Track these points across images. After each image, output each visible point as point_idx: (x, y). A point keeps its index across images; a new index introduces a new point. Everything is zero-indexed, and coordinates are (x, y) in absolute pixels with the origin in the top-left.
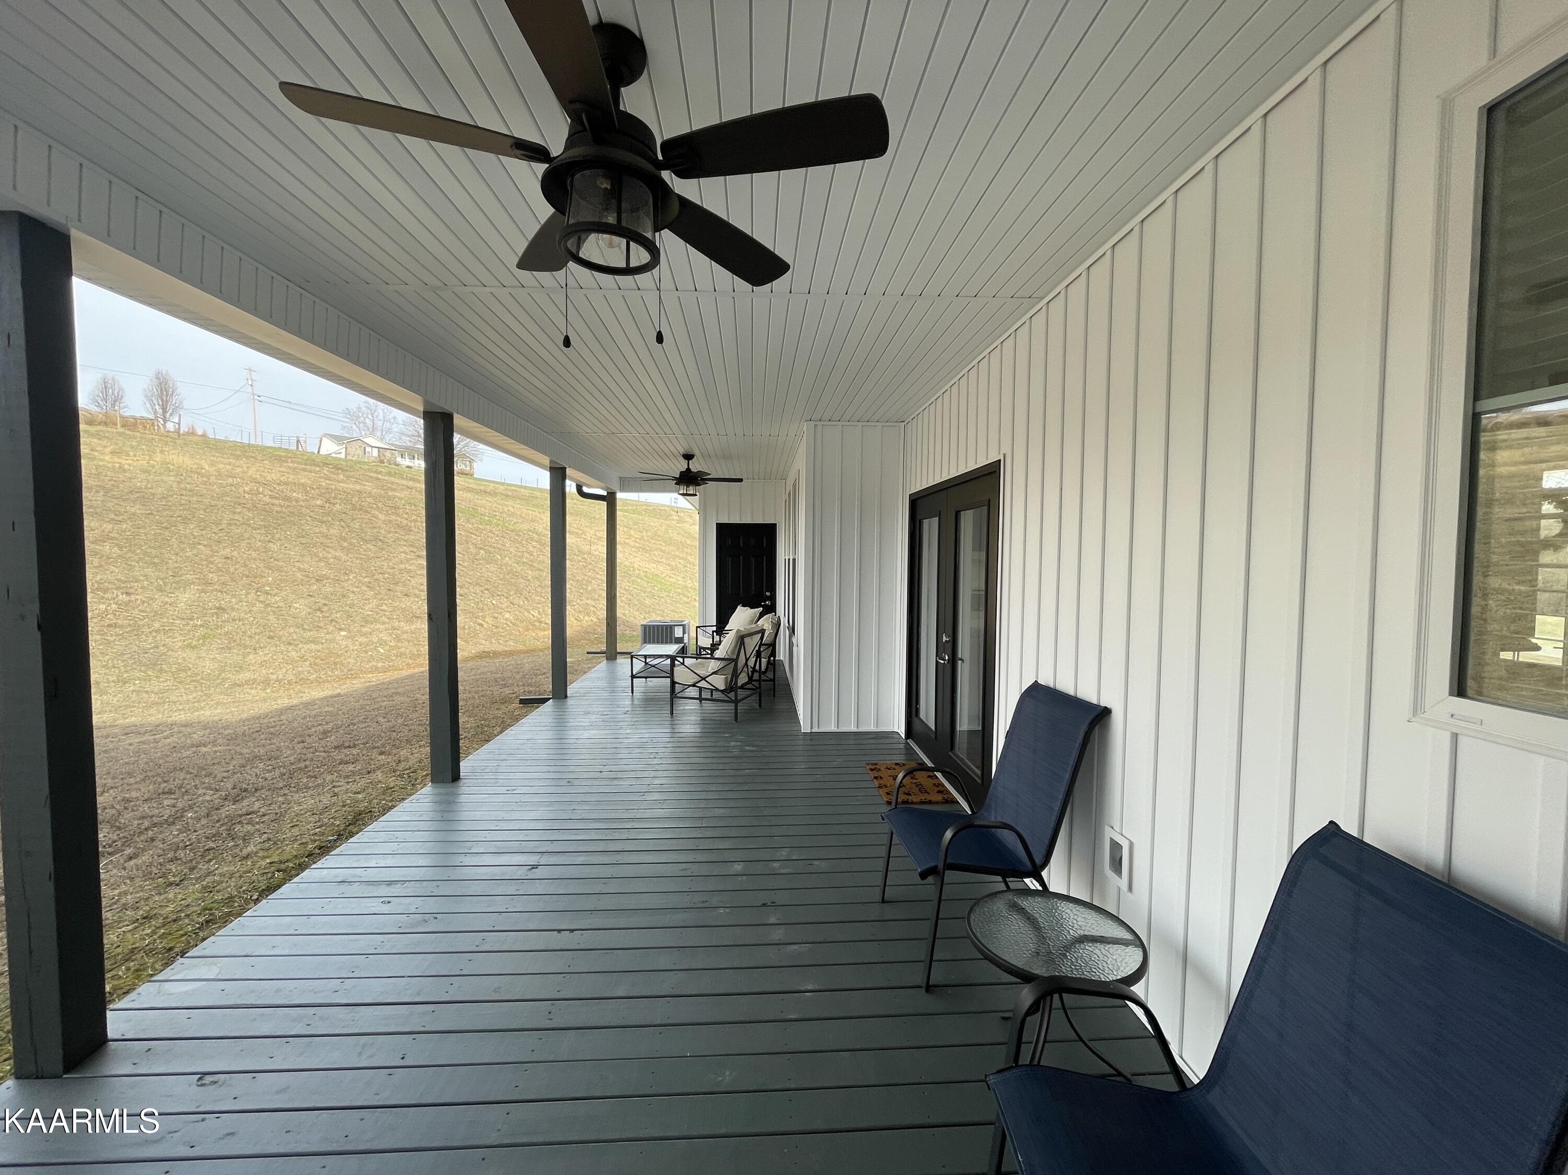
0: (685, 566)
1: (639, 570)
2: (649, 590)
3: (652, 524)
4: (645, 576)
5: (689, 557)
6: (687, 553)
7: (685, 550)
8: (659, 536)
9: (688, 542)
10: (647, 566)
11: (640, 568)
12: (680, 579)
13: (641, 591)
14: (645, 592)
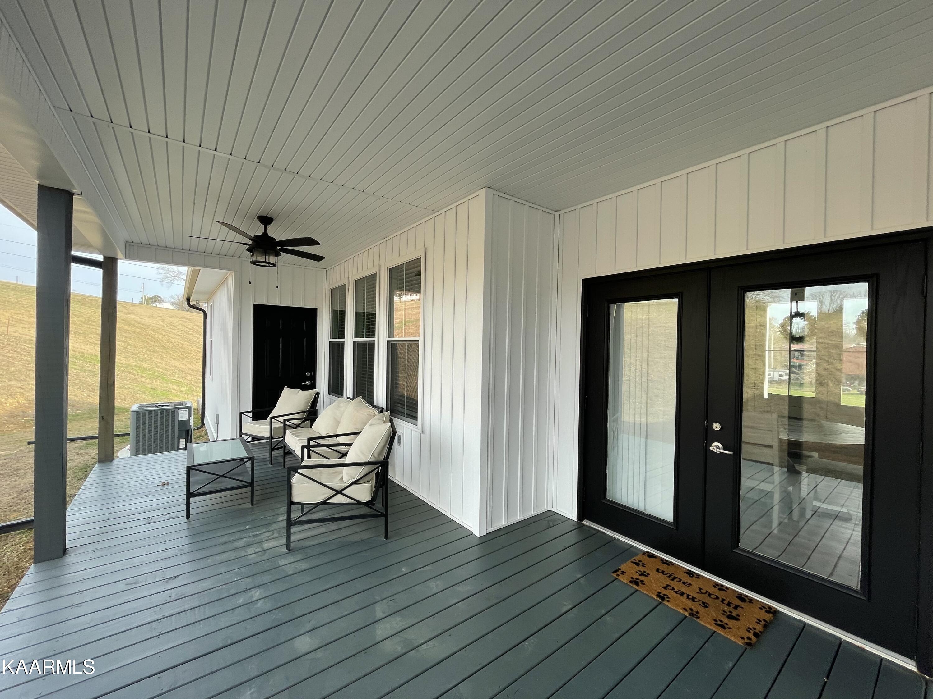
0: (126, 348)
1: (74, 351)
2: (90, 369)
3: (84, 311)
4: (83, 356)
5: (128, 340)
6: (126, 337)
7: (124, 334)
8: (93, 322)
9: (126, 327)
10: (83, 347)
11: (74, 349)
12: (122, 358)
13: (81, 370)
14: (85, 371)
